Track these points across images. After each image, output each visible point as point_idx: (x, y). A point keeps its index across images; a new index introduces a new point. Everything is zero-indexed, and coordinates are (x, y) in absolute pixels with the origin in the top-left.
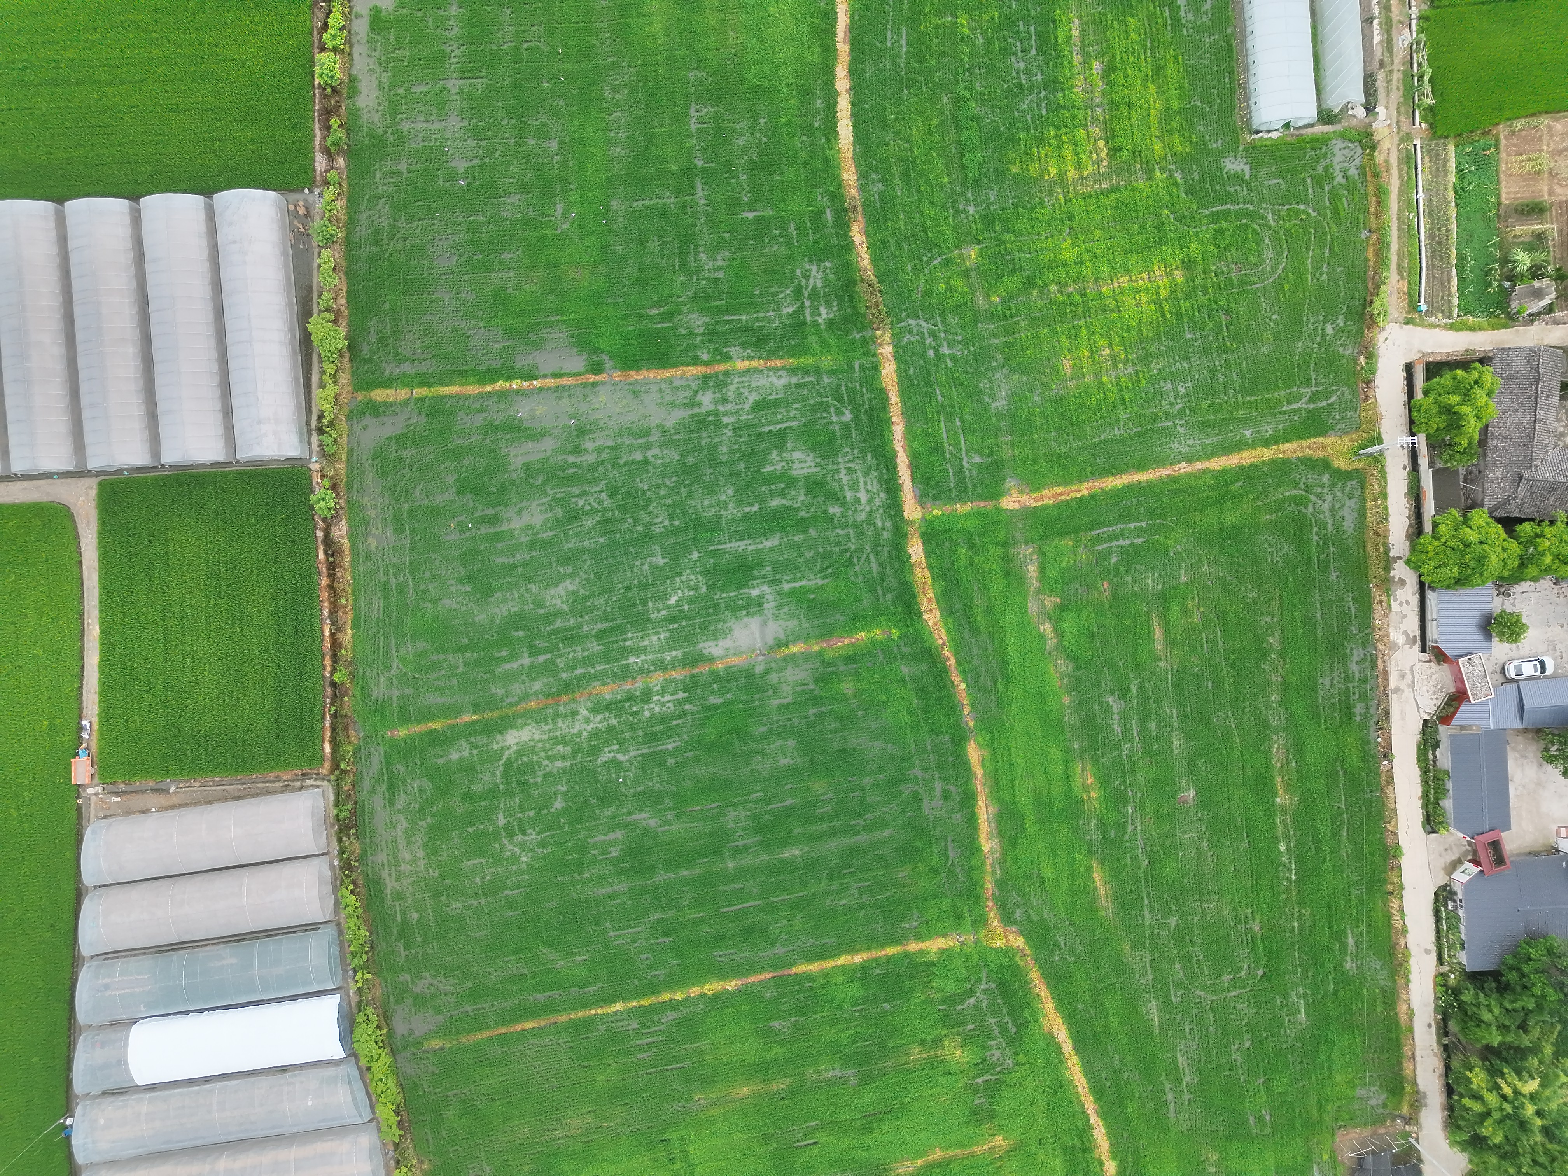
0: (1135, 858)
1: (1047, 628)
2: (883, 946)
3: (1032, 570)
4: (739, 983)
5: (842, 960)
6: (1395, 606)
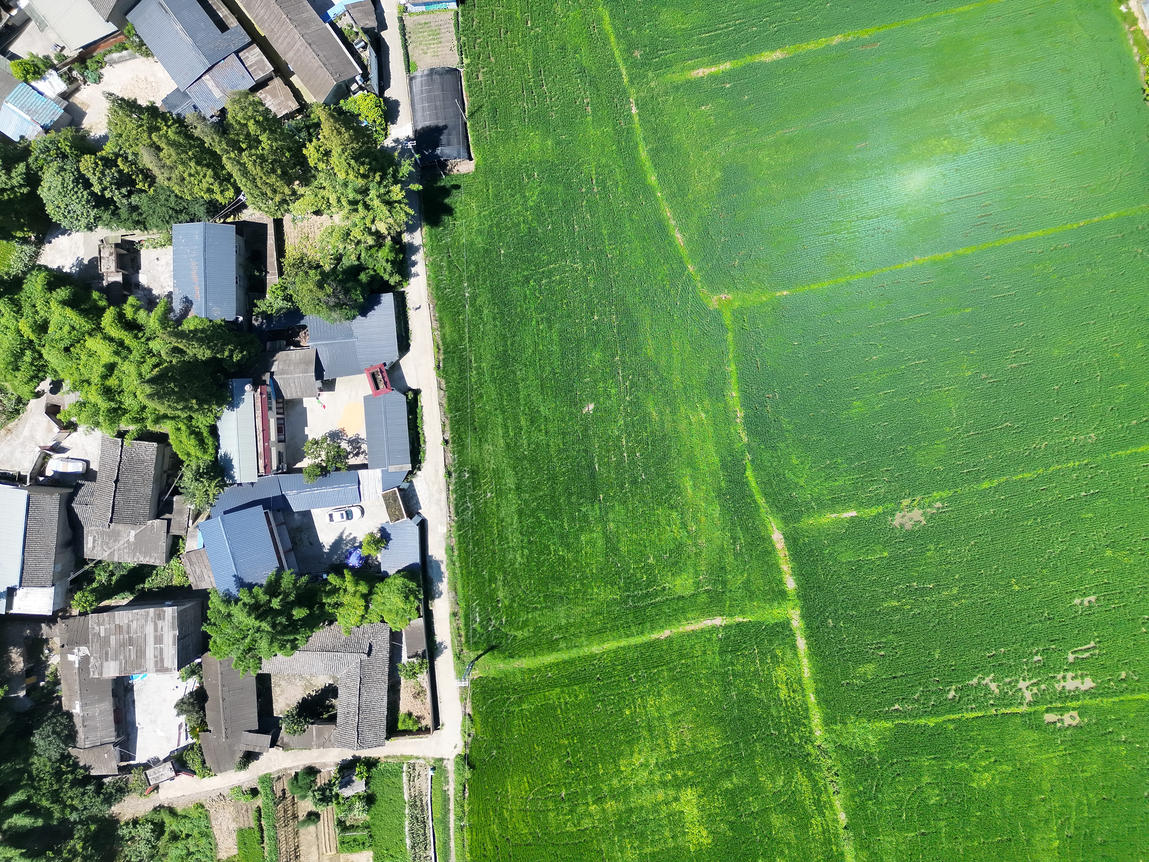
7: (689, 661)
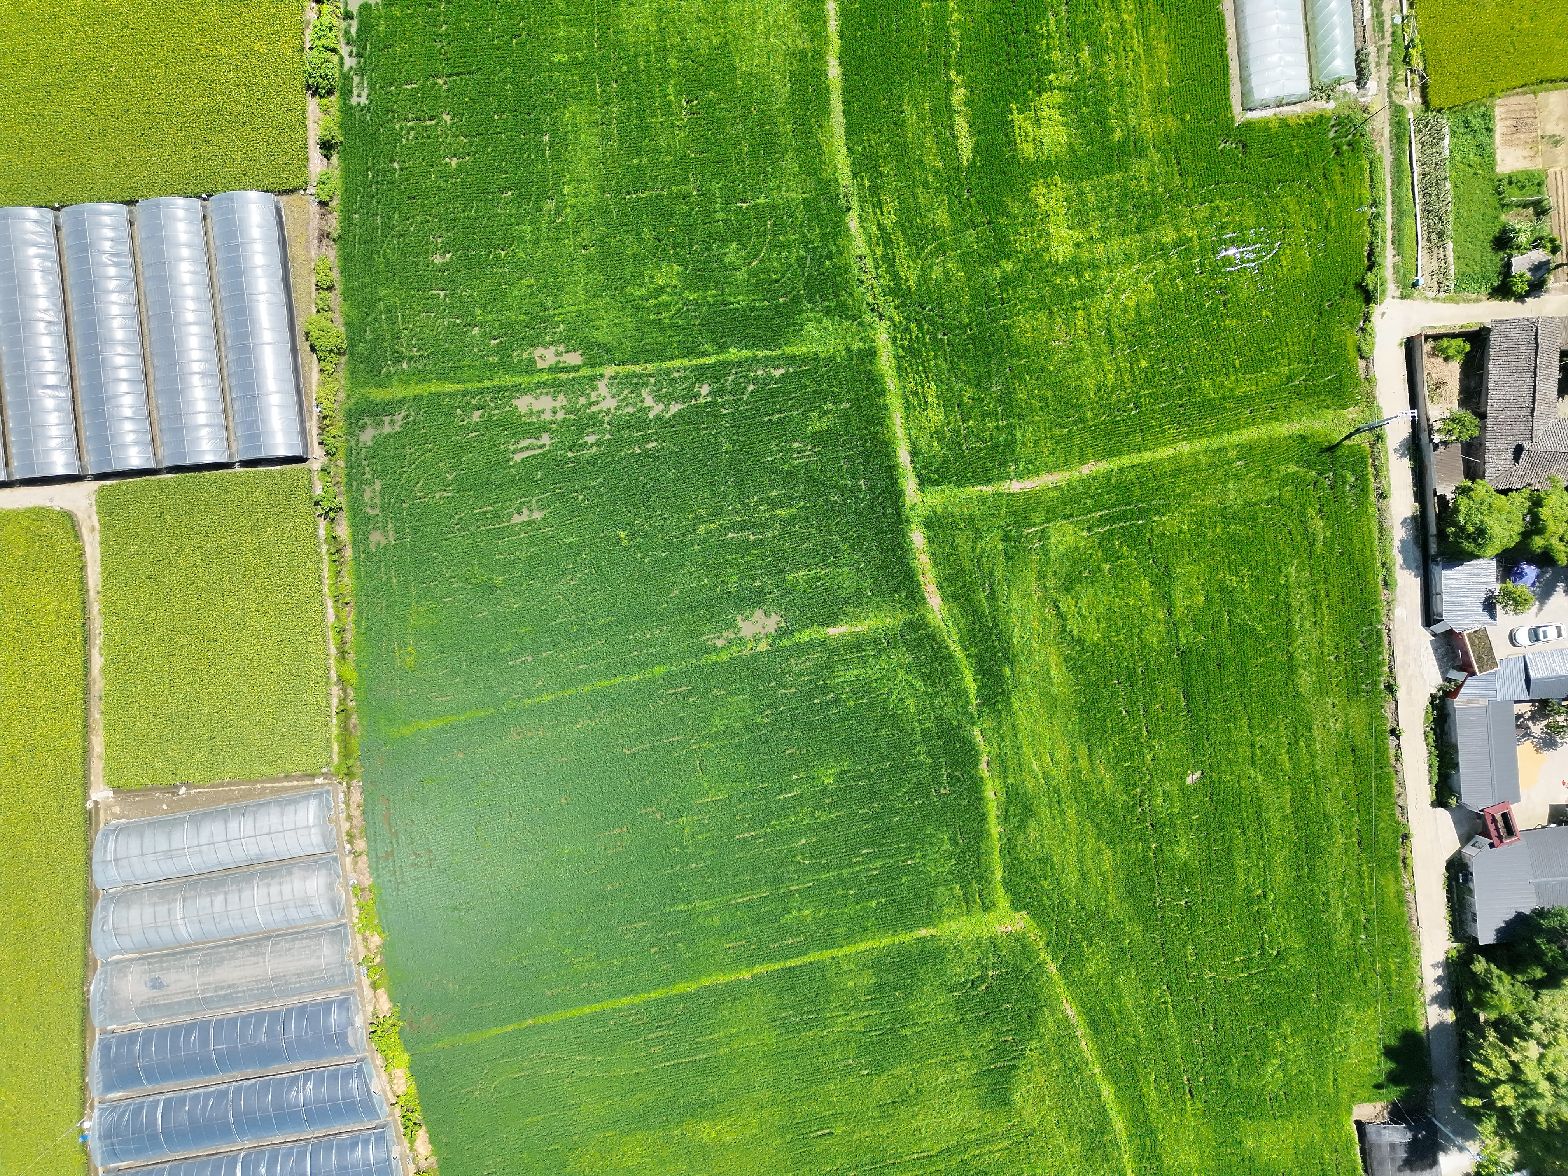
2: (896, 933)
7: (1056, 431)
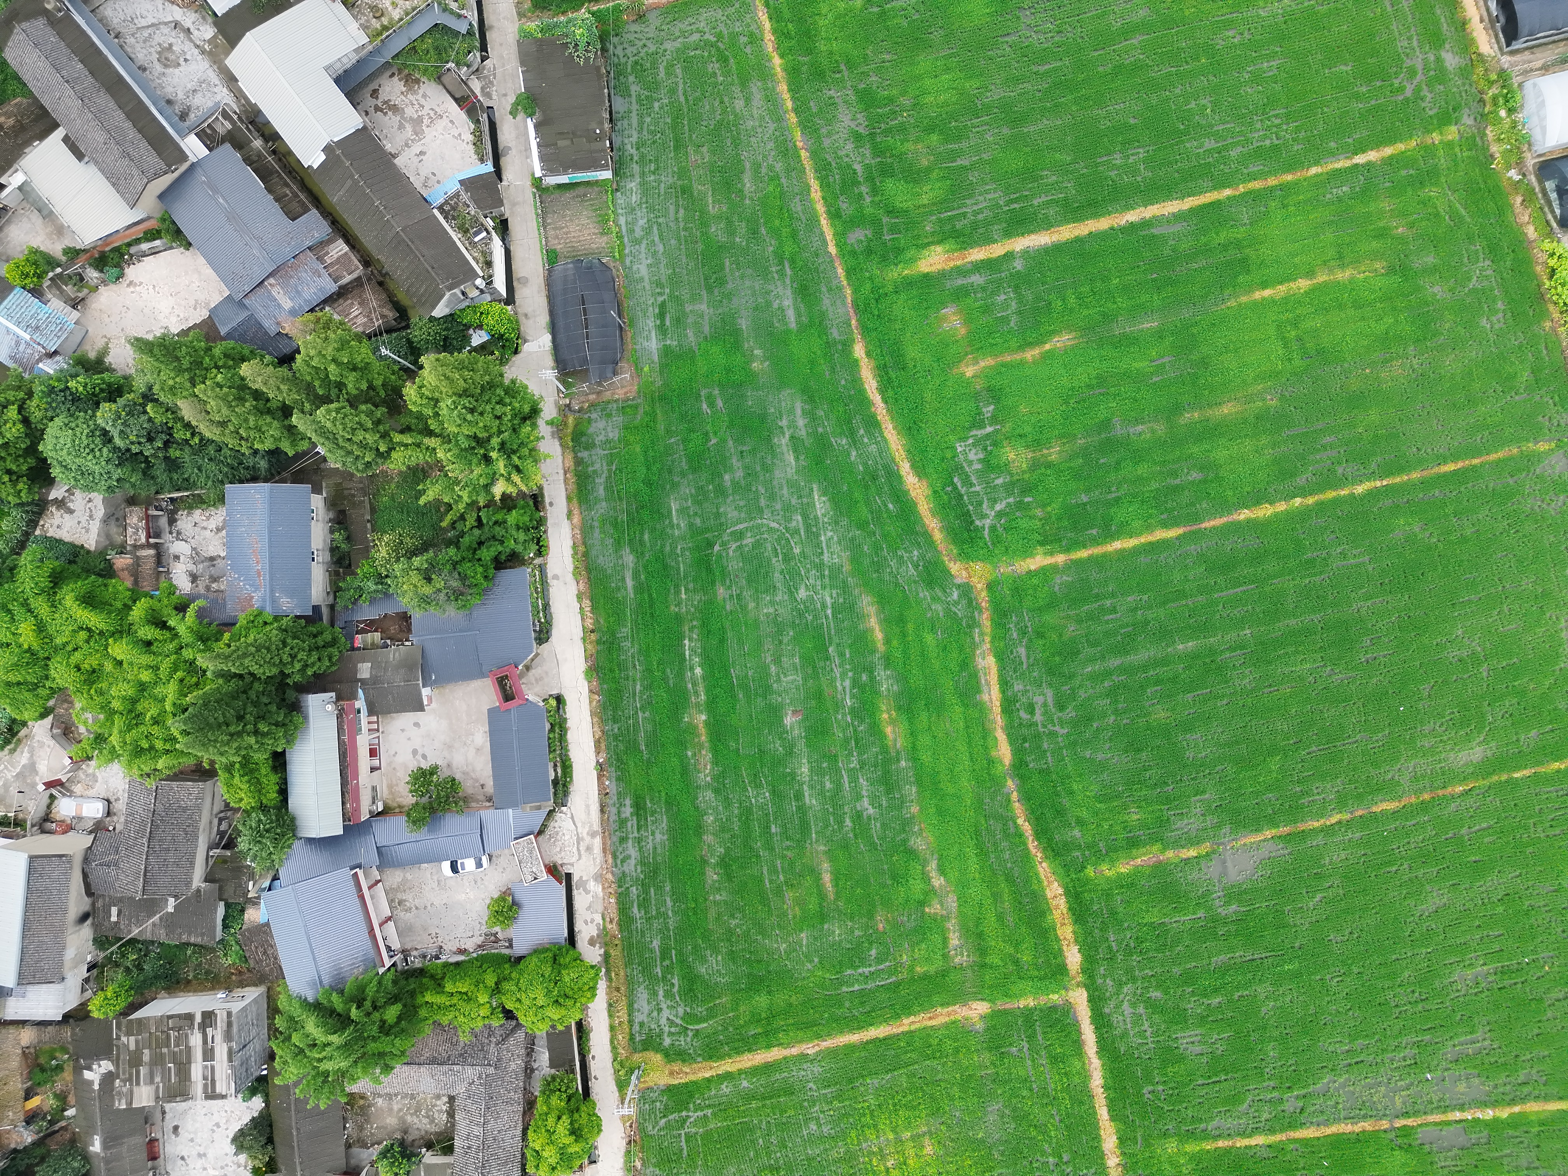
0: (842, 655)
1: (937, 881)
2: (1090, 558)
3: (954, 941)
4: (1235, 517)
5: (1131, 543)
6: (598, 919)
7: (936, 1063)
